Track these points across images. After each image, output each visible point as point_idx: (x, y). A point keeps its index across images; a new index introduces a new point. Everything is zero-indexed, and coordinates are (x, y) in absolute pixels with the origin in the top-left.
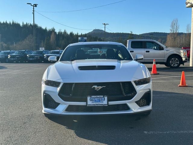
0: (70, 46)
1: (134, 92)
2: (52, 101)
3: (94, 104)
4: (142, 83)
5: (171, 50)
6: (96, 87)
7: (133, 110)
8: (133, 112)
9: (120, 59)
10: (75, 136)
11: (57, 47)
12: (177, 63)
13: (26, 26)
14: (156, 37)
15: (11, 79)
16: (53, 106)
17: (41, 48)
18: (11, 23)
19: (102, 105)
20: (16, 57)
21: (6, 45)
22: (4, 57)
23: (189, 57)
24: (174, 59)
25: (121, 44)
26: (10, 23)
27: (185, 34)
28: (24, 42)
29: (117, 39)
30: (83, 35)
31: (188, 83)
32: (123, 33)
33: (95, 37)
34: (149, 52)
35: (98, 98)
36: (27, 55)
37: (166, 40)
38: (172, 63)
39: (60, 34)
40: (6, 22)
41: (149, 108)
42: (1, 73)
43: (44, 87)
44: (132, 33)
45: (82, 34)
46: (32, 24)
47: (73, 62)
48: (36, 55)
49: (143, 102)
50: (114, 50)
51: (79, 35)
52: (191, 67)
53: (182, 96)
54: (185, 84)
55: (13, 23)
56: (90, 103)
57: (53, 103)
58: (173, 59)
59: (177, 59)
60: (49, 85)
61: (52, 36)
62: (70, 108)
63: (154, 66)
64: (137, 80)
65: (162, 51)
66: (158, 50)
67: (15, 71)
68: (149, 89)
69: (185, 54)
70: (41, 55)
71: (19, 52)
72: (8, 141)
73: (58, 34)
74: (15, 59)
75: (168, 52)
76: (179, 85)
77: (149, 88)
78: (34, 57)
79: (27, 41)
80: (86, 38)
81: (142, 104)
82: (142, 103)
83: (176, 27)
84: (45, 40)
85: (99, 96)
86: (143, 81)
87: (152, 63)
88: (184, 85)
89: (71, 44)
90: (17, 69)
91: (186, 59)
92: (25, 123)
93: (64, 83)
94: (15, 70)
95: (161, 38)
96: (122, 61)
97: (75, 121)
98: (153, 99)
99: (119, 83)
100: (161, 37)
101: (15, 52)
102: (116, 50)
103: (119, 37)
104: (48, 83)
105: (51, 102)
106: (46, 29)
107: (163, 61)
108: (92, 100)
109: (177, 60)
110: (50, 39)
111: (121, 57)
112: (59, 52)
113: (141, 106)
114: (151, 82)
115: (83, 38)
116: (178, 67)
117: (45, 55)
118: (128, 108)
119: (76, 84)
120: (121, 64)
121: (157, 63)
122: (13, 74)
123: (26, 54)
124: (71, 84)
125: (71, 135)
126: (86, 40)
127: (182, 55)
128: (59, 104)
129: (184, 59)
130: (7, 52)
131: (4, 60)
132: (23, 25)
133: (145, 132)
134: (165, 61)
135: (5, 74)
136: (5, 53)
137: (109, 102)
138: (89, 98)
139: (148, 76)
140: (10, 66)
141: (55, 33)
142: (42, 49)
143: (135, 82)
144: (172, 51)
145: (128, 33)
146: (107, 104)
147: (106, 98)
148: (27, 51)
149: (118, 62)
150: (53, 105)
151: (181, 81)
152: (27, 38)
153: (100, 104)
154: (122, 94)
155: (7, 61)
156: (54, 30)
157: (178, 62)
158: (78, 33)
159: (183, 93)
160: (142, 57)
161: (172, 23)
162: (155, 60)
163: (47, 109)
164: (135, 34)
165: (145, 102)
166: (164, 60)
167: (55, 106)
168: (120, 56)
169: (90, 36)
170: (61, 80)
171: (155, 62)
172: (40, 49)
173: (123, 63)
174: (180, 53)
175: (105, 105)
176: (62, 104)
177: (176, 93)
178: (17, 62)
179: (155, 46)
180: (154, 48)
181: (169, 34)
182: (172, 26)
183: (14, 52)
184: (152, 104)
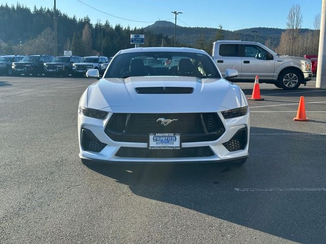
0: (121, 53)
1: (221, 128)
2: (95, 141)
3: (160, 146)
4: (233, 114)
5: (285, 61)
6: (162, 119)
7: (220, 156)
8: (219, 159)
9: (200, 77)
10: (130, 193)
11: (93, 49)
12: (295, 82)
13: (40, 13)
14: (263, 35)
15: (21, 104)
16: (97, 148)
17: (66, 51)
18: (15, 8)
19: (171, 147)
20: (25, 66)
21: (6, 45)
22: (5, 66)
23: (315, 71)
24: (290, 75)
25: (202, 51)
26: (13, 8)
27: (312, 31)
28: (37, 41)
29: (196, 39)
30: (139, 30)
31: (309, 115)
32: (206, 28)
33: (158, 34)
34: (248, 62)
35: (166, 136)
36: (45, 64)
37: (279, 41)
38: (286, 82)
39: (98, 27)
40: (7, 6)
41: (244, 153)
42: (3, 94)
43: (81, 119)
44: (222, 29)
45: (136, 28)
46: (50, 10)
47: (126, 80)
48: (59, 64)
49: (235, 145)
50: (191, 60)
51: (131, 30)
52: (318, 89)
53: (298, 135)
54: (305, 117)
55: (18, 7)
56: (153, 144)
57: (96, 143)
58: (288, 75)
59: (295, 75)
60: (90, 116)
61: (85, 32)
62: (122, 152)
63: (256, 87)
64: (226, 110)
65: (271, 61)
66: (264, 59)
67: (26, 90)
68: (245, 125)
69: (308, 66)
70: (68, 64)
71: (31, 57)
72: (29, 199)
73: (96, 27)
74: (23, 70)
75: (281, 63)
76: (295, 118)
77: (245, 123)
78: (56, 67)
79: (43, 39)
80: (144, 35)
81: (233, 148)
82: (233, 145)
83: (297, 18)
84: (73, 38)
85: (167, 134)
86: (236, 112)
87: (253, 81)
88: (302, 119)
89: (123, 50)
90: (28, 88)
91: (310, 76)
92: (52, 173)
93: (114, 114)
94: (24, 88)
95: (271, 38)
96: (203, 80)
97: (129, 171)
98: (250, 139)
99: (198, 114)
100: (271, 36)
101: (23, 58)
102: (194, 61)
103: (199, 35)
104: (89, 112)
105: (93, 142)
106: (74, 18)
107: (272, 78)
108: (156, 140)
109: (295, 77)
110: (82, 36)
111: (202, 73)
112: (98, 59)
113: (231, 150)
114: (248, 113)
115: (139, 36)
116: (296, 88)
117: (74, 64)
118: (212, 154)
119: (132, 115)
120: (203, 85)
121: (261, 81)
122: (22, 95)
123: (42, 62)
124: (124, 115)
125: (125, 191)
126: (142, 39)
127: (304, 68)
128: (106, 145)
129: (306, 75)
130: (10, 58)
131: (6, 71)
132: (35, 11)
133: (237, 189)
134: (275, 79)
135: (11, 96)
136: (6, 59)
137: (183, 144)
138: (151, 137)
139: (244, 105)
140: (17, 81)
141: (91, 26)
142: (68, 54)
143: (223, 113)
144: (287, 61)
145: (215, 28)
146: (179, 146)
147: (178, 137)
148: (44, 57)
149: (197, 81)
150: (96, 146)
151: (298, 112)
152: (42, 33)
153: (169, 146)
154: (203, 132)
155: (10, 73)
156: (89, 20)
157: (296, 79)
158: (129, 27)
159: (300, 131)
160: (236, 73)
161: (290, 12)
162: (259, 76)
163: (86, 152)
164: (226, 30)
165: (238, 144)
166: (273, 76)
167: (98, 148)
168: (201, 70)
169: (150, 32)
170: (109, 108)
171: (258, 80)
172: (65, 54)
173: (205, 82)
174: (300, 65)
175: (176, 148)
176: (110, 146)
177: (288, 131)
178: (27, 75)
179: (260, 52)
180: (258, 57)
181: (284, 30)
182: (291, 18)
183: (21, 59)
184: (249, 148)
